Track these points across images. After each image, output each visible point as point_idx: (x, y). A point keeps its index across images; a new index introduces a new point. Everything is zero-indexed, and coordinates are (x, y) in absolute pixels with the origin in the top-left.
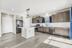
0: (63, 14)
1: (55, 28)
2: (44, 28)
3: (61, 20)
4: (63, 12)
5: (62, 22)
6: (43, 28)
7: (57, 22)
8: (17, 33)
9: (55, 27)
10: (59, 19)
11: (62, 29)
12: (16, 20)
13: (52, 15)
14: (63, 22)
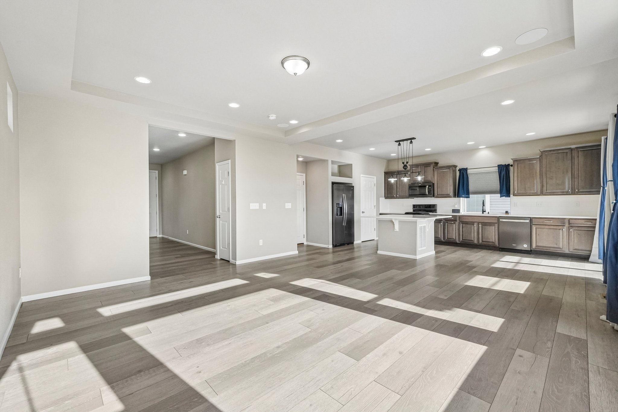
0: (572, 158)
1: (534, 221)
2: (472, 223)
3: (563, 183)
4: (571, 149)
5: (567, 193)
6: (463, 223)
7: (542, 193)
8: (335, 246)
9: (531, 219)
10: (551, 178)
11: (567, 225)
12: (333, 183)
13: (515, 161)
14: (573, 193)
